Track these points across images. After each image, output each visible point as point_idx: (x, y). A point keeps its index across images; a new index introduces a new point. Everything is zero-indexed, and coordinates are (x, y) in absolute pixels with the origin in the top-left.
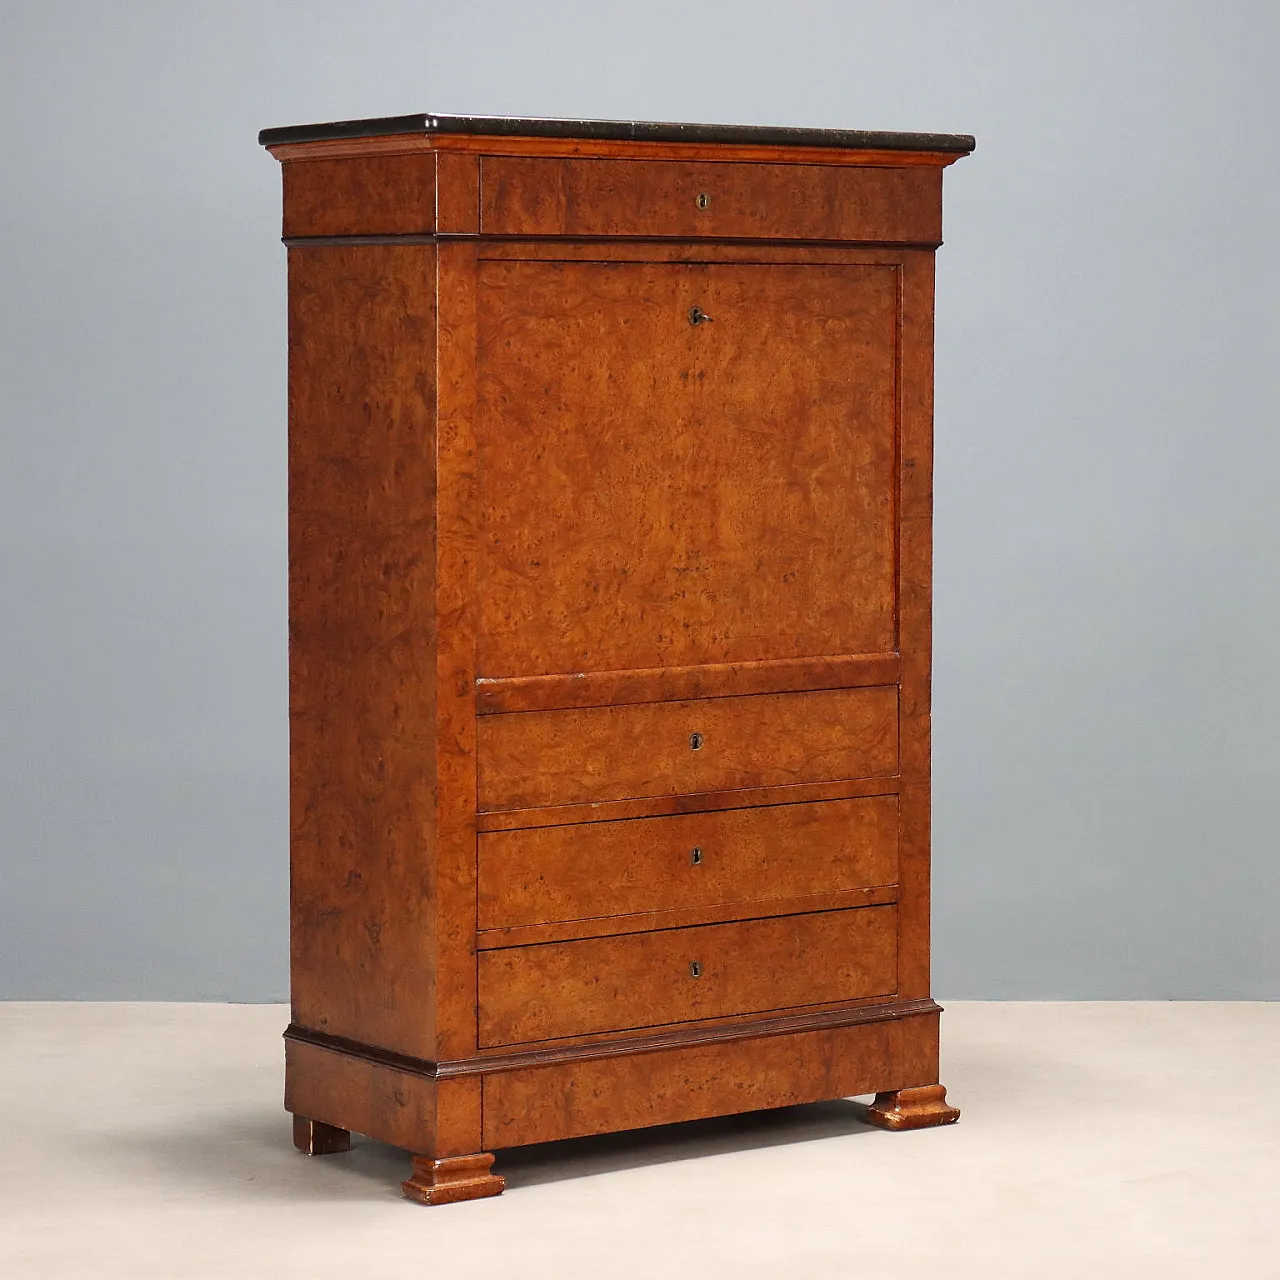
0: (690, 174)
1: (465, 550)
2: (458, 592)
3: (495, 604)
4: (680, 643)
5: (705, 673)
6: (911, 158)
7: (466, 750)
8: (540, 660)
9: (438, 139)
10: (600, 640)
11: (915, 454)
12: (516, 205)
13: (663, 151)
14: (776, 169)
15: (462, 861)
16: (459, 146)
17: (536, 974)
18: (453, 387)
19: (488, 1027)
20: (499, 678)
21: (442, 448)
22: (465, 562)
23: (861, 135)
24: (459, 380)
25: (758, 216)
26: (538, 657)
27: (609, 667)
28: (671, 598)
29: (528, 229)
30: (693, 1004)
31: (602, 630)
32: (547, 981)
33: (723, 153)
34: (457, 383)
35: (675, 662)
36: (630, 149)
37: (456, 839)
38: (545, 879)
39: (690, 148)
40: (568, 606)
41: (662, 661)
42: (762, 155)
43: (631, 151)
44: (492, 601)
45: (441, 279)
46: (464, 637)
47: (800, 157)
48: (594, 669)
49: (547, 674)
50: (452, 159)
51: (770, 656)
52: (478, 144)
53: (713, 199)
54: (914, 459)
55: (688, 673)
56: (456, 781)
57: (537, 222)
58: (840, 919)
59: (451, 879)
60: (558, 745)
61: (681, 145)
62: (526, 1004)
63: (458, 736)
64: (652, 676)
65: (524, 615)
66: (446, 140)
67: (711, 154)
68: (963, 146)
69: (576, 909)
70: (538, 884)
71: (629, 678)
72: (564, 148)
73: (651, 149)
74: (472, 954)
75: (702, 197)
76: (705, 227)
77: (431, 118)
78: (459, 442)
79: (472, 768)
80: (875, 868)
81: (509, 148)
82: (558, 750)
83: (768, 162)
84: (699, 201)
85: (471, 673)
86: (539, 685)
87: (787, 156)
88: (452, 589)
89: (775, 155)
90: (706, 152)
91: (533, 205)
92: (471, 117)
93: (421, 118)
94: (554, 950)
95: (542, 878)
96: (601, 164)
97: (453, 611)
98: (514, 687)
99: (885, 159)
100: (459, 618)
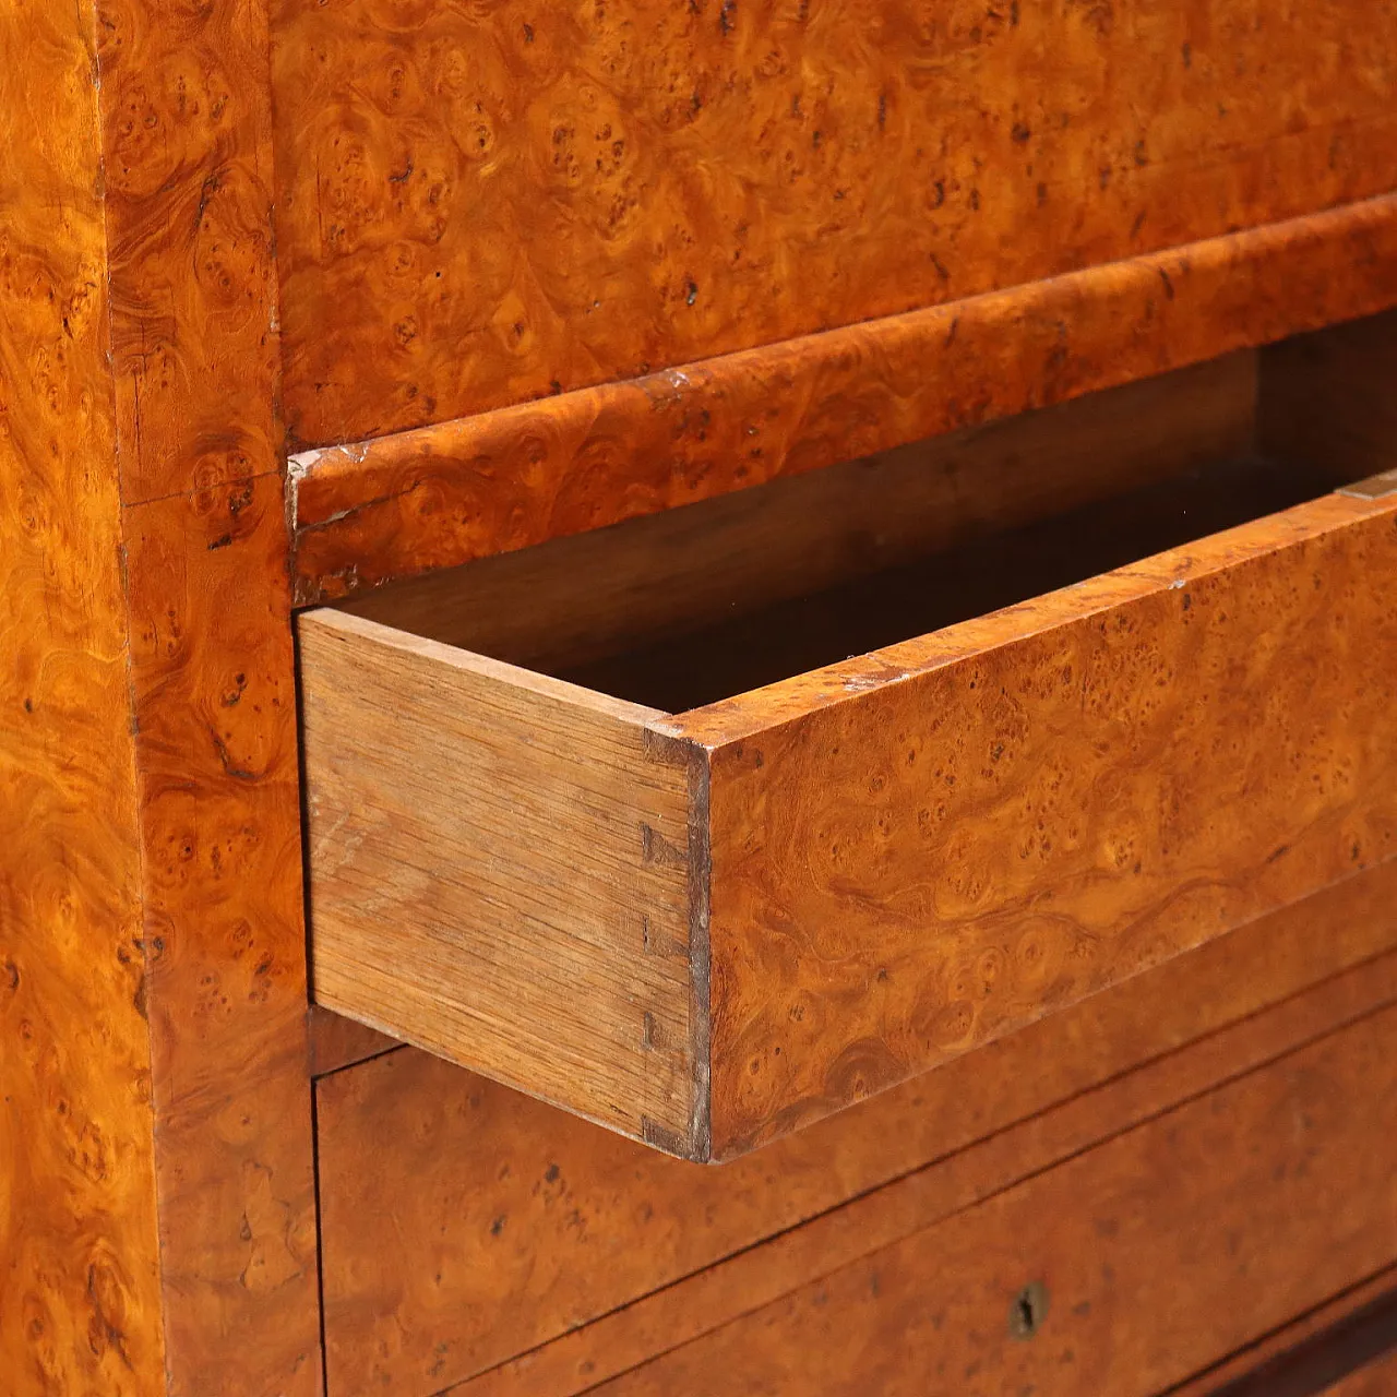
2: (193, 86)
3: (349, 123)
4: (1004, 201)
5: (1081, 303)
7: (259, 763)
8: (528, 339)
10: (743, 228)
15: (260, 1201)
20: (372, 435)
26: (519, 328)
27: (772, 329)
28: (976, 34)
31: (749, 186)
35: (984, 279)
37: (230, 1127)
38: (563, 1172)
40: (627, 103)
41: (943, 279)
44: (333, 111)
46: (227, 293)
48: (721, 345)
49: (556, 389)
51: (1261, 210)
55: (1033, 314)
56: (217, 898)
59: (221, 1287)
63: (226, 720)
64: (916, 346)
65: (464, 160)
69: (670, 1247)
70: (540, 1200)
71: (846, 362)
85: (260, 437)
86: (532, 444)
88: (161, 78)
95: (553, 1174)
97: (181, 174)
98: (437, 471)
100: (204, 201)
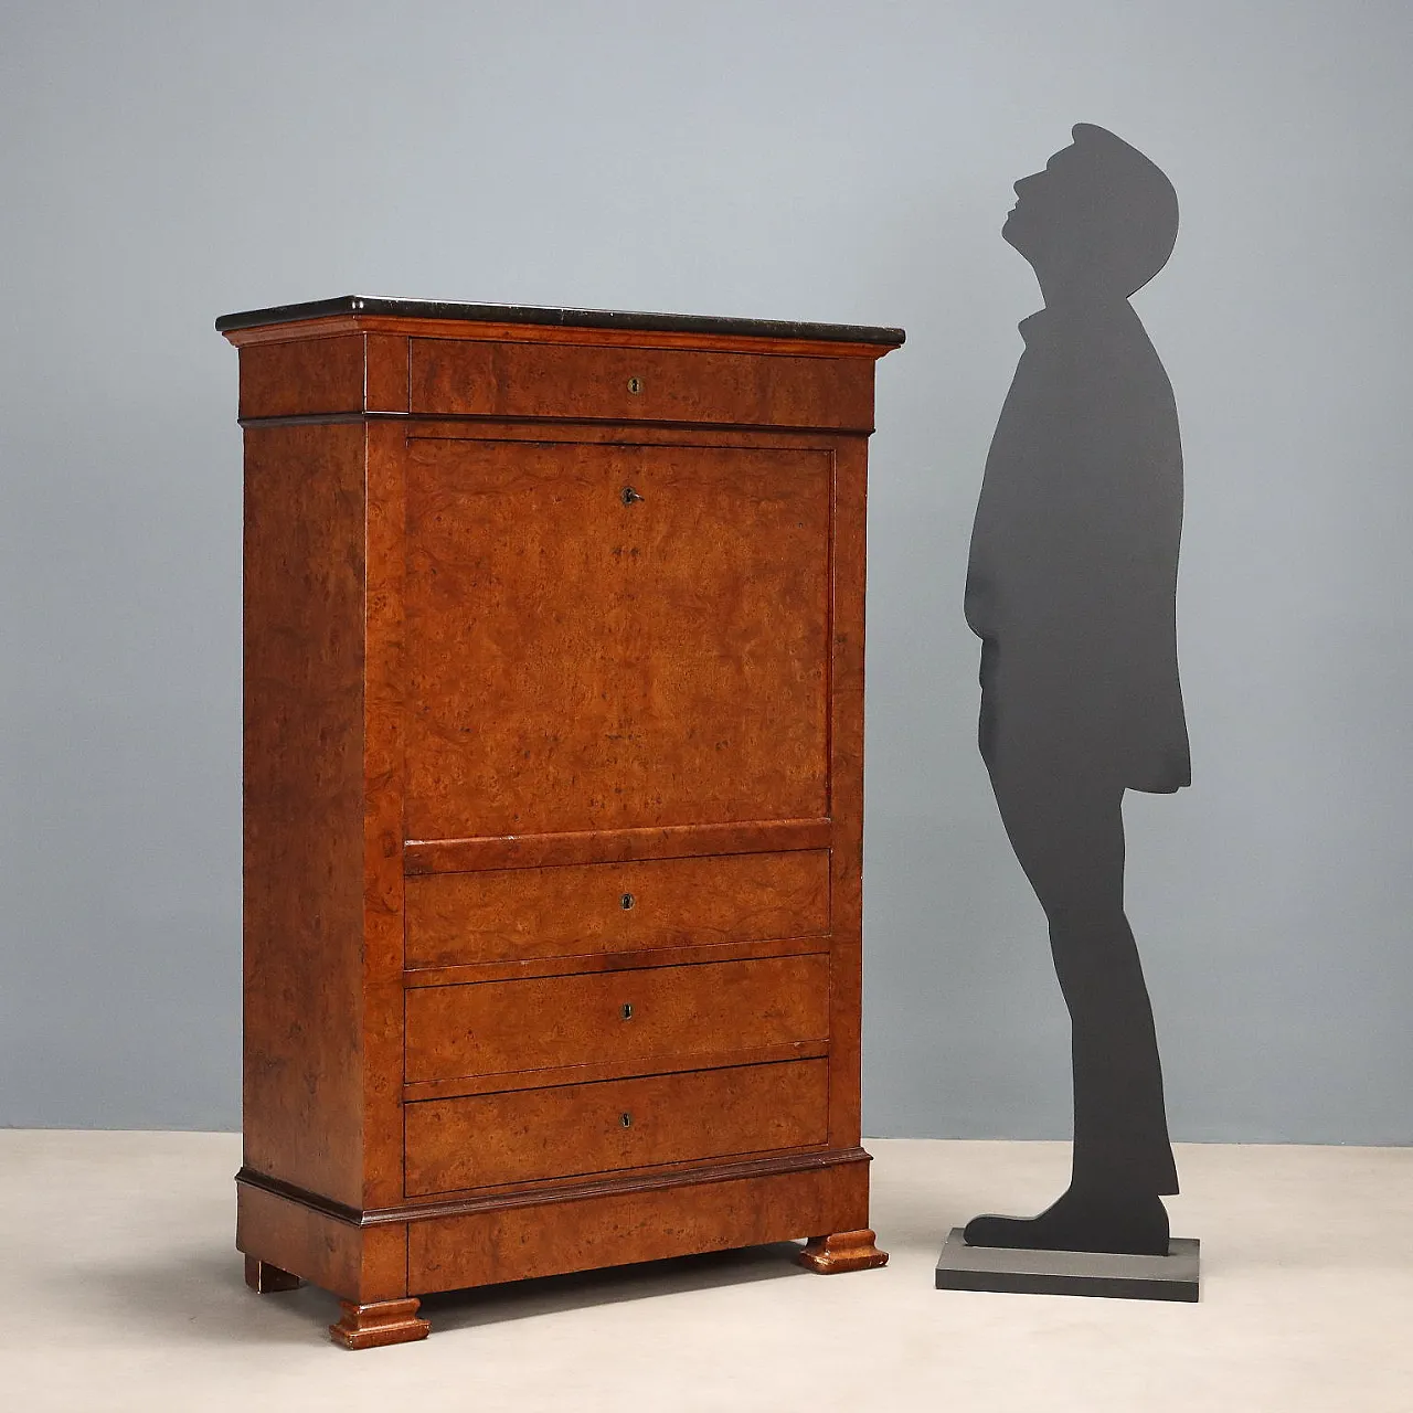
0: (622, 360)
1: (394, 716)
2: (386, 756)
3: (424, 768)
4: (612, 808)
5: (637, 836)
6: (842, 349)
7: (394, 909)
8: (470, 822)
9: (365, 320)
10: (531, 805)
11: (847, 630)
12: (446, 385)
13: (594, 337)
14: (709, 357)
15: (389, 1015)
16: (387, 328)
17: (463, 1125)
18: (382, 560)
19: (415, 1176)
20: (428, 839)
21: (370, 618)
22: (393, 728)
23: (792, 325)
24: (388, 552)
25: (691, 402)
26: (467, 820)
27: (539, 831)
28: (603, 765)
29: (458, 409)
30: (623, 1154)
31: (534, 795)
32: (476, 1132)
33: (653, 340)
34: (386, 555)
35: (606, 826)
36: (560, 335)
37: (383, 995)
38: (474, 1033)
39: (620, 334)
40: (498, 772)
41: (593, 825)
42: (696, 343)
43: (561, 336)
44: (421, 766)
45: (370, 456)
46: (392, 801)
47: (732, 345)
48: (526, 831)
49: (476, 836)
50: (379, 340)
51: (702, 820)
52: (406, 326)
53: (645, 383)
54: (846, 634)
55: (619, 836)
56: (383, 939)
57: (468, 404)
58: (770, 1072)
59: (378, 1034)
60: (486, 905)
61: (612, 331)
62: (452, 1154)
63: (386, 897)
64: (583, 839)
65: (454, 780)
66: (373, 322)
67: (642, 340)
68: (892, 339)
69: (505, 1062)
70: (466, 1039)
71: (560, 840)
72: (494, 332)
73: (580, 334)
74: (399, 1106)
75: (635, 382)
76: (636, 411)
77: (358, 300)
78: (388, 612)
79: (400, 925)
80: (806, 1023)
81: (439, 331)
82: (489, 909)
83: (701, 350)
84: (631, 385)
85: (398, 832)
86: (469, 846)
87: (719, 345)
88: (379, 754)
89: (705, 343)
90: (637, 338)
91: (463, 386)
92: (397, 300)
93: (349, 299)
94: (483, 1102)
95: (470, 1033)
96: (532, 349)
97: (383, 775)
98: (441, 848)
99: (817, 349)
100: (387, 781)
